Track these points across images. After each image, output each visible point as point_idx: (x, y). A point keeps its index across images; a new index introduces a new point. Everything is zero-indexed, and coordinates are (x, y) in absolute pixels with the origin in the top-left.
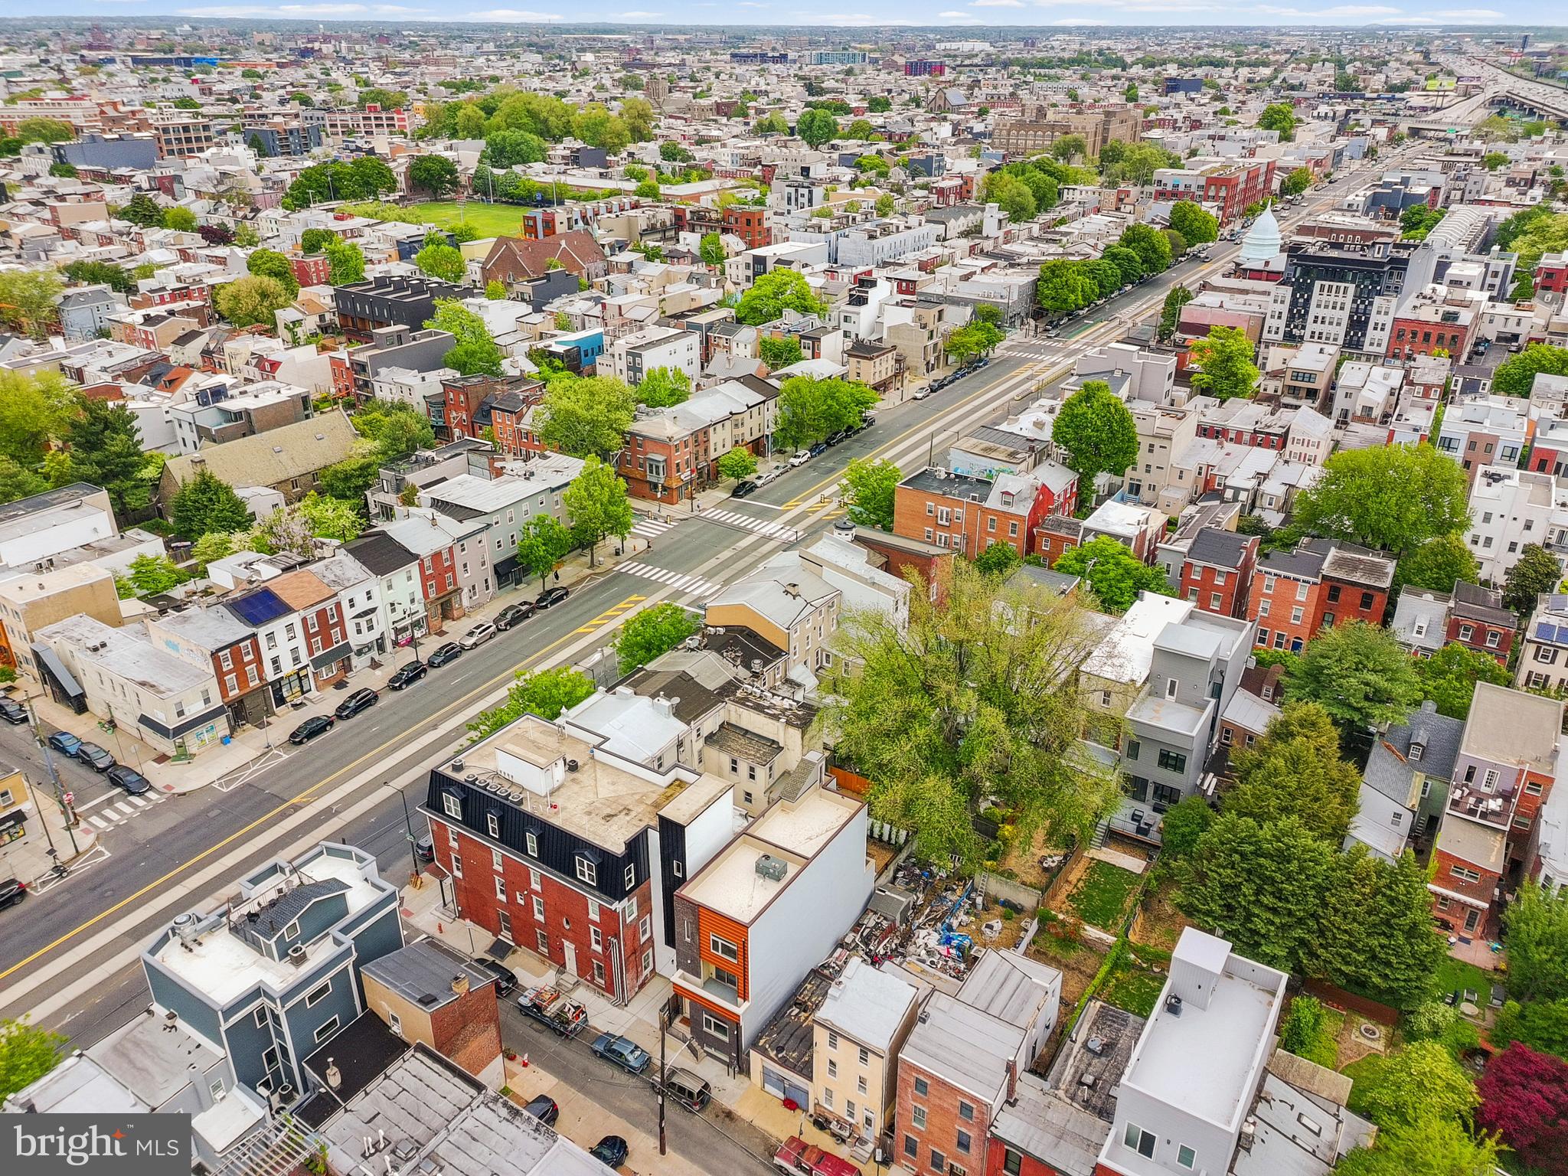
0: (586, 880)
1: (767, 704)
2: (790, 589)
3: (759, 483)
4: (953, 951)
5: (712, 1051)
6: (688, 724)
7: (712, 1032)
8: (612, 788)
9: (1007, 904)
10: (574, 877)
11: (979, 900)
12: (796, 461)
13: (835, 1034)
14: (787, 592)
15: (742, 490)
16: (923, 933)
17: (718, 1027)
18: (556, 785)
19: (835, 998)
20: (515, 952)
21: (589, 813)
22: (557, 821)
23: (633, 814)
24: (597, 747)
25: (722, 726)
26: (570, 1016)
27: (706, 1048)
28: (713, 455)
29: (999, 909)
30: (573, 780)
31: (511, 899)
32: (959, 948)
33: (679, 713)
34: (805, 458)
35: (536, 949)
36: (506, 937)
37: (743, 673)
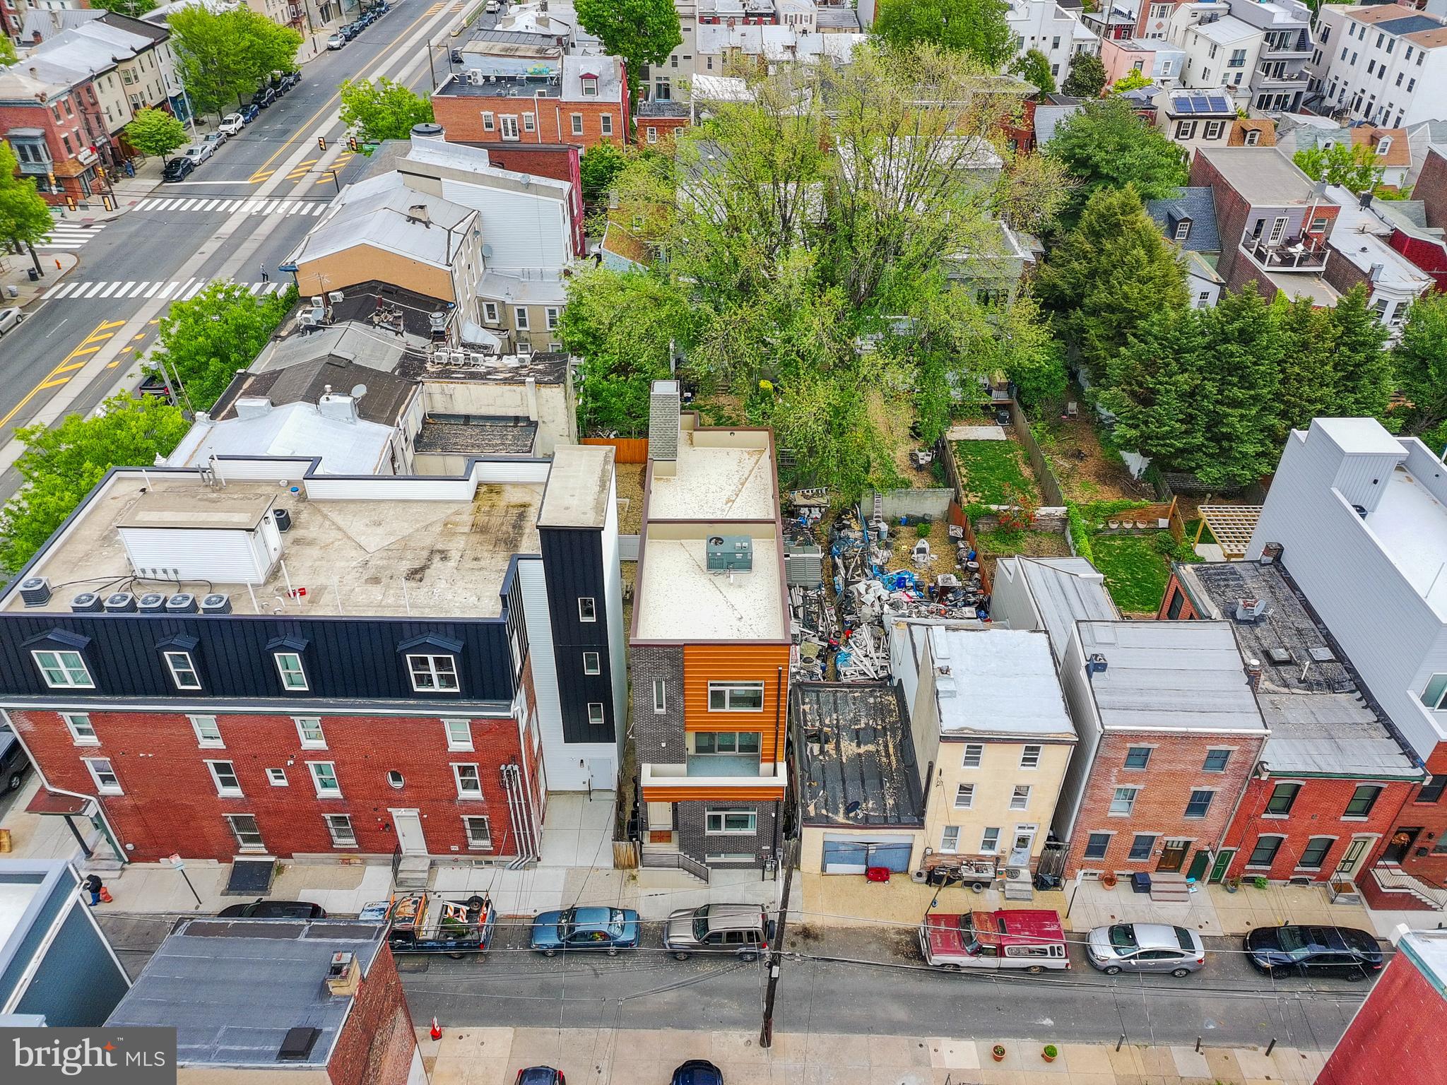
0: (437, 688)
1: (483, 369)
2: (417, 214)
3: (195, 158)
4: (912, 593)
5: (722, 859)
6: (390, 422)
7: (724, 831)
8: (380, 530)
9: (911, 521)
10: (409, 693)
11: (884, 527)
12: (230, 128)
13: (974, 744)
14: (413, 220)
15: (173, 172)
16: (861, 587)
17: (731, 823)
18: (275, 557)
19: (952, 694)
20: (280, 870)
21: (375, 580)
22: (325, 610)
23: (455, 555)
24: (310, 476)
25: (424, 422)
26: (462, 919)
27: (709, 860)
28: (111, 127)
29: (904, 531)
30: (297, 542)
31: (255, 788)
32: (917, 587)
33: (365, 410)
34: (239, 124)
35: (328, 847)
36: (252, 852)
37: (417, 342)
